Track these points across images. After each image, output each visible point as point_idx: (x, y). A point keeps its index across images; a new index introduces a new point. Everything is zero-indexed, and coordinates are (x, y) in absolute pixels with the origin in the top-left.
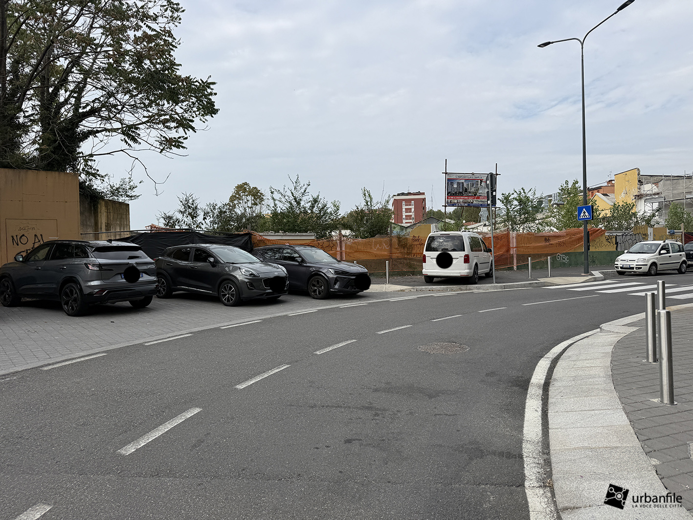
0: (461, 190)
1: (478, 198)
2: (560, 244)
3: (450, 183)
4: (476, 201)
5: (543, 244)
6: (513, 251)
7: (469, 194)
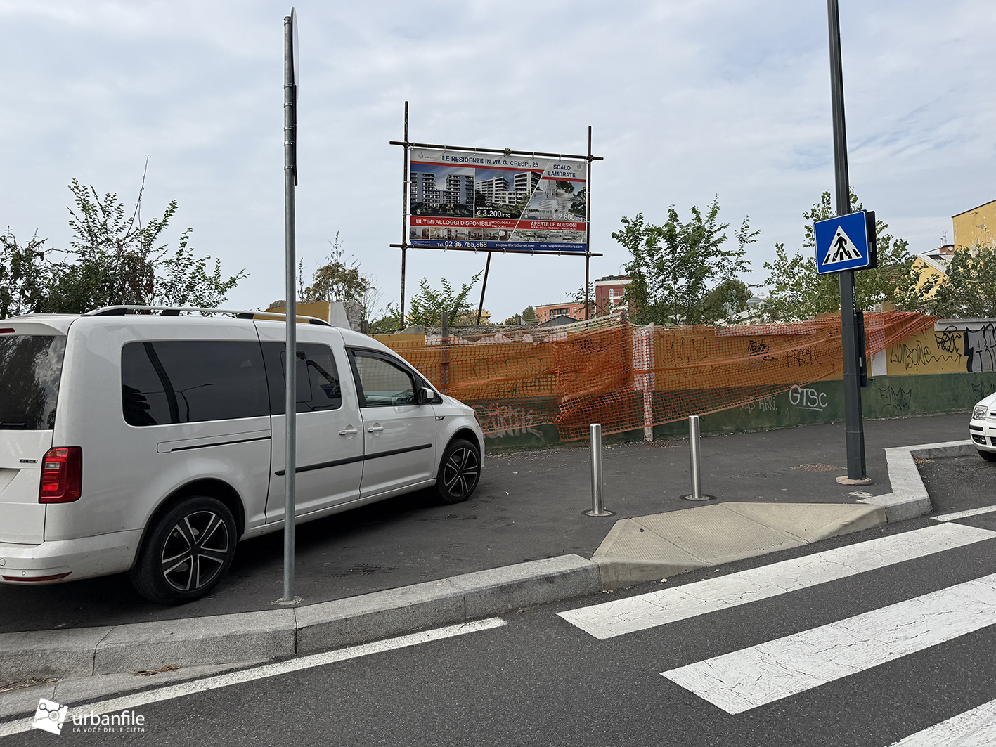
0: (463, 200)
1: (526, 224)
2: (798, 358)
3: (420, 175)
4: (517, 233)
5: (745, 358)
6: (641, 383)
7: (493, 213)
